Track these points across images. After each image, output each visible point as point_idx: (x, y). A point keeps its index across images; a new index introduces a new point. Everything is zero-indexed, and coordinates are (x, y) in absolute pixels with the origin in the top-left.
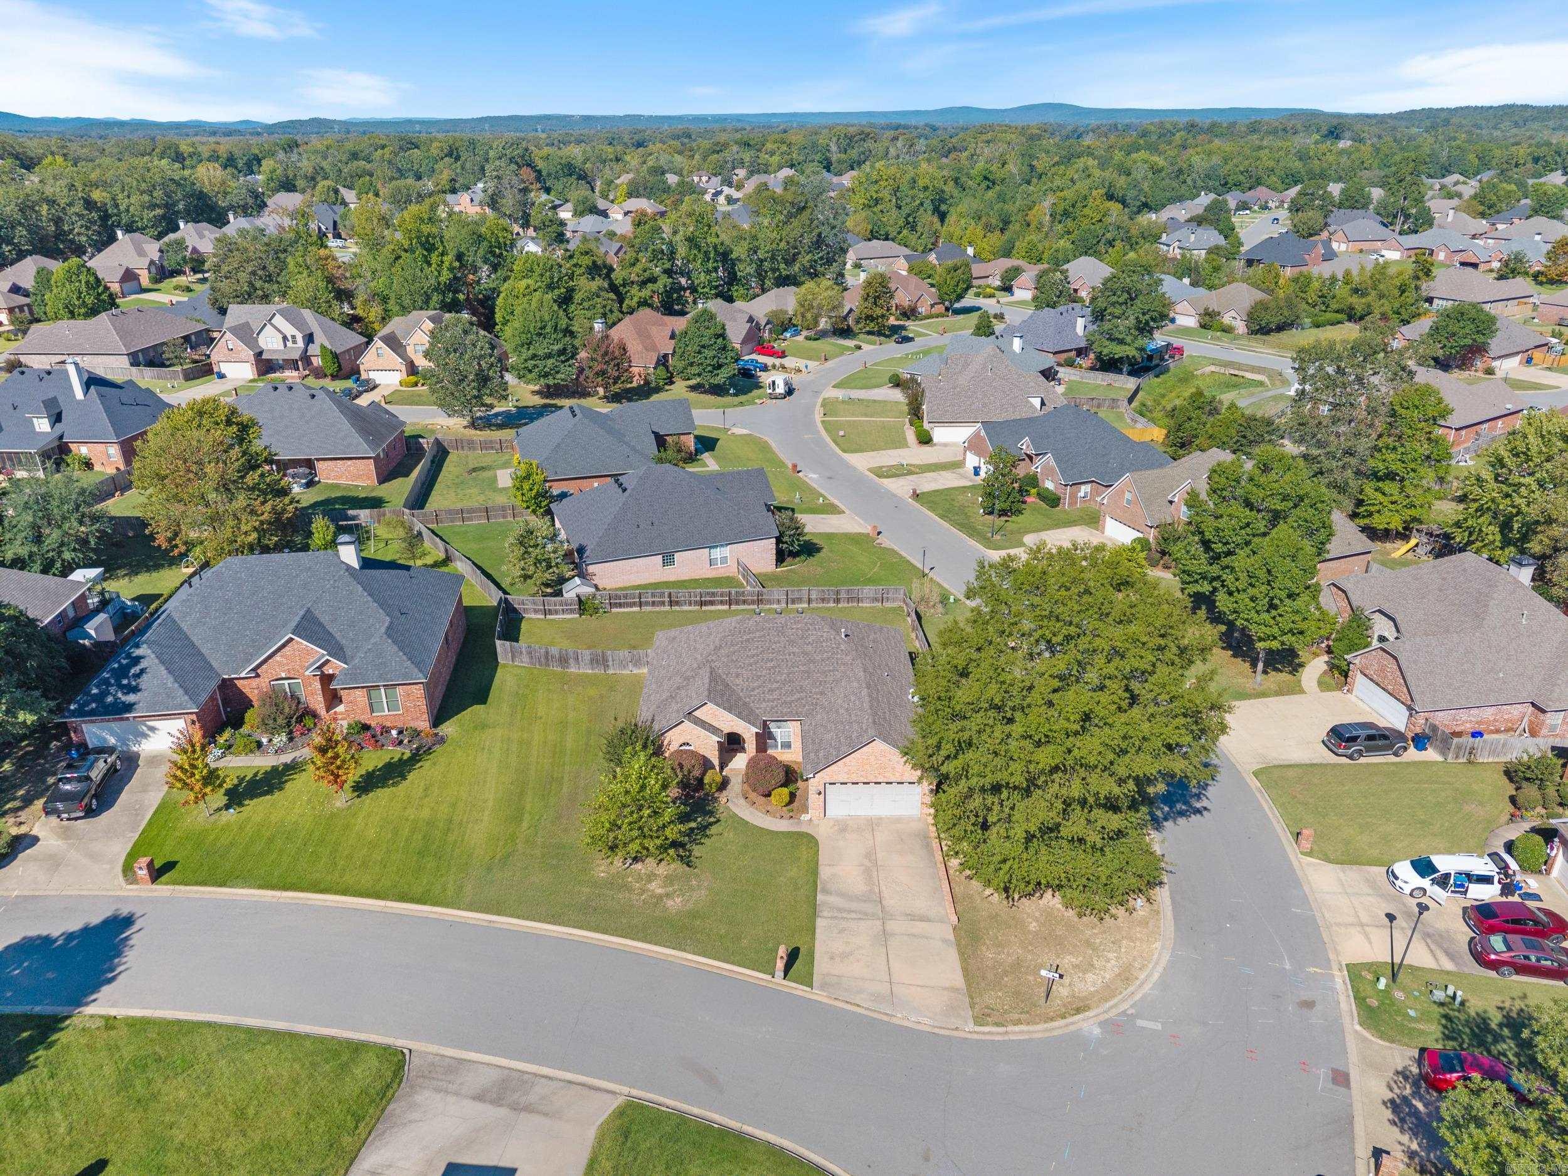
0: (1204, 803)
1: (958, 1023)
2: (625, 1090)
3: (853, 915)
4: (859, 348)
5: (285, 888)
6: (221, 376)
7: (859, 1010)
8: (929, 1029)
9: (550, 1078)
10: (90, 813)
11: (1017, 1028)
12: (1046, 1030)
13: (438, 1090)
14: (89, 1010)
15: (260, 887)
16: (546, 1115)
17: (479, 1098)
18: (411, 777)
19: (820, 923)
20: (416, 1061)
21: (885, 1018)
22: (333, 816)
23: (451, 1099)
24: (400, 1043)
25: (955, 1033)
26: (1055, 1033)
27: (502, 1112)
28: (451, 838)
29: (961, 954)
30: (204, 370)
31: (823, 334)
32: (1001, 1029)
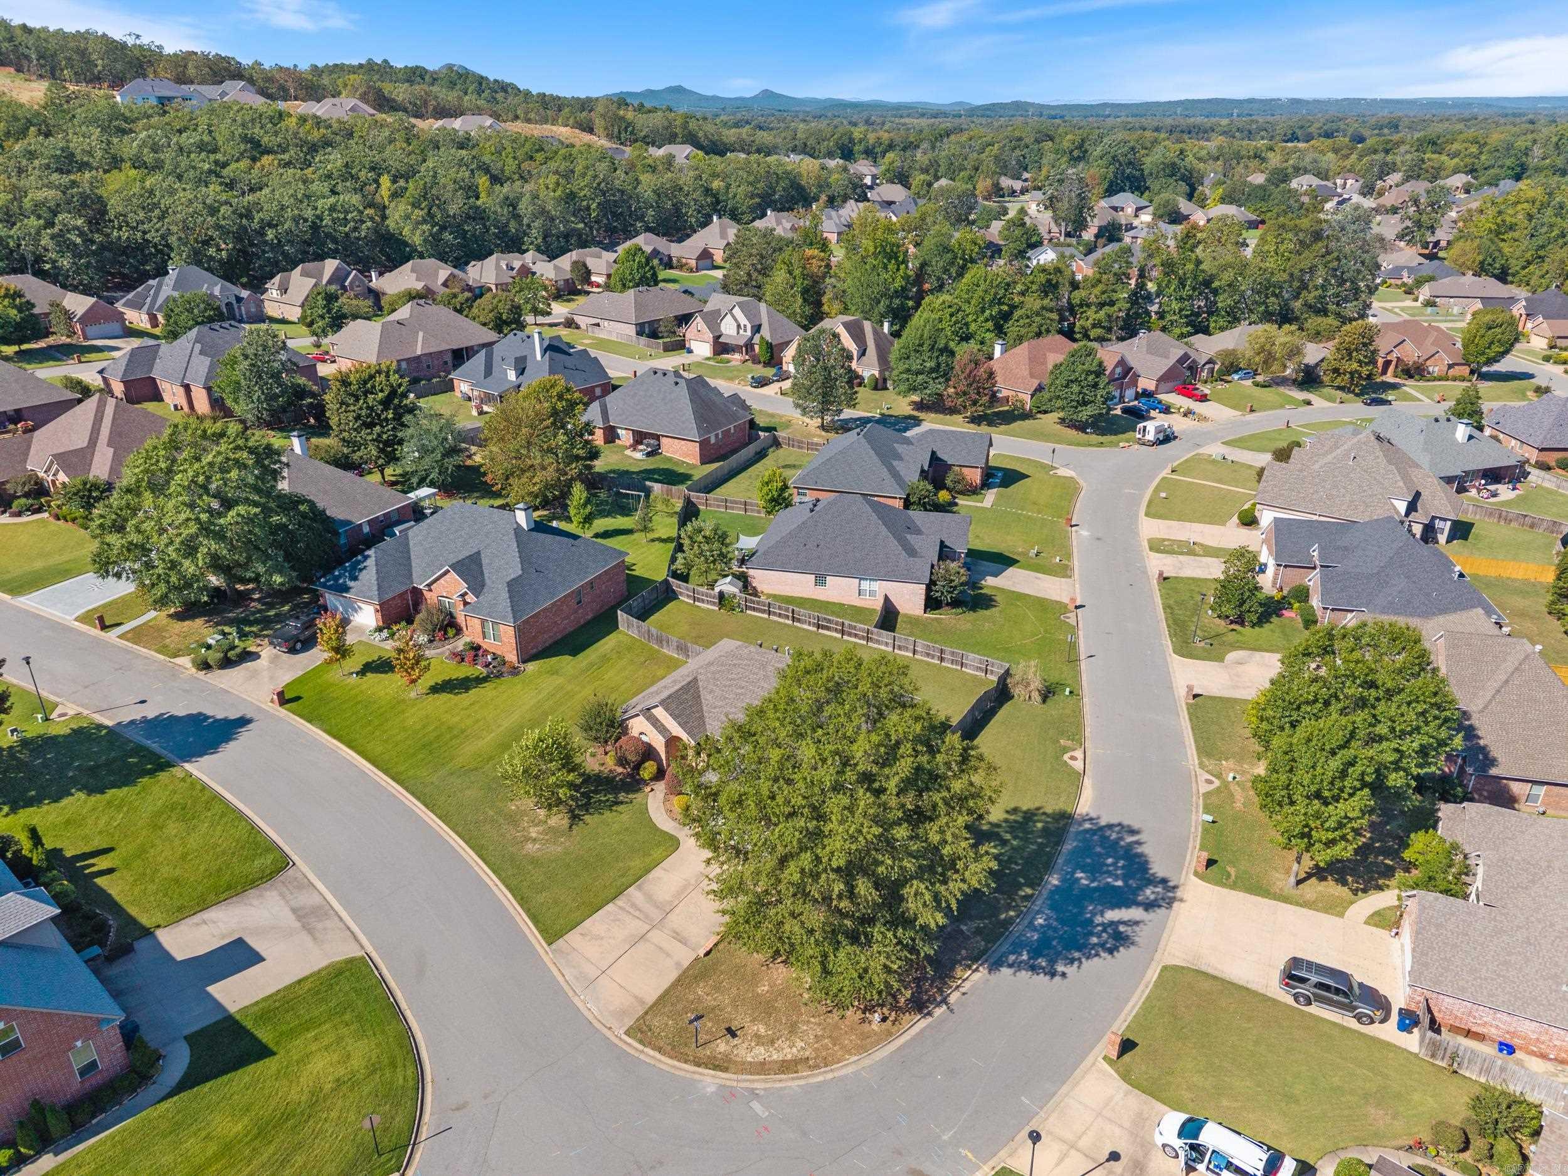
0: (1071, 970)
1: (614, 1025)
2: (370, 949)
3: (637, 913)
4: (1309, 403)
5: (335, 737)
6: (690, 351)
7: (560, 978)
8: (590, 1017)
9: (341, 919)
10: (292, 651)
11: (651, 1052)
12: (674, 1067)
13: (282, 895)
14: (187, 766)
15: (325, 731)
16: (315, 939)
17: (294, 910)
18: (472, 692)
19: (610, 907)
20: (291, 872)
21: (571, 994)
22: (404, 701)
23: (282, 902)
24: (295, 858)
25: (605, 1031)
26: (677, 1073)
27: (298, 925)
28: (454, 742)
29: (678, 980)
30: (680, 346)
31: (1282, 382)
32: (641, 1047)
